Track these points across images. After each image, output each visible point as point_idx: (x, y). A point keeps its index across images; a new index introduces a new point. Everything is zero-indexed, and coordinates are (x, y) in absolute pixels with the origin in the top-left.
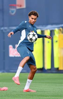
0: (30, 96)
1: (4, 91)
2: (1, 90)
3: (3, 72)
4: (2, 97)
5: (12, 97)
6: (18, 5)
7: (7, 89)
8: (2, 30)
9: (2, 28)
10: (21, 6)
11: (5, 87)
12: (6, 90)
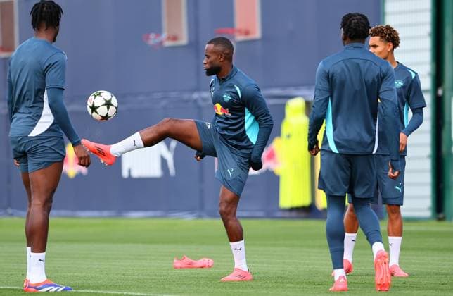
0: (276, 283)
1: (204, 270)
2: (195, 265)
3: (200, 217)
4: (196, 286)
5: (226, 288)
6: (240, 32)
7: (210, 265)
8: (195, 101)
9: (195, 96)
10: (247, 33)
11: (206, 260)
12: (209, 267)
